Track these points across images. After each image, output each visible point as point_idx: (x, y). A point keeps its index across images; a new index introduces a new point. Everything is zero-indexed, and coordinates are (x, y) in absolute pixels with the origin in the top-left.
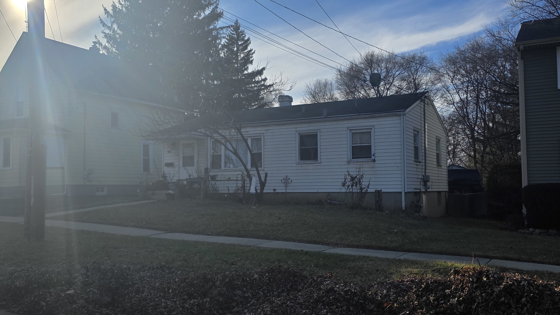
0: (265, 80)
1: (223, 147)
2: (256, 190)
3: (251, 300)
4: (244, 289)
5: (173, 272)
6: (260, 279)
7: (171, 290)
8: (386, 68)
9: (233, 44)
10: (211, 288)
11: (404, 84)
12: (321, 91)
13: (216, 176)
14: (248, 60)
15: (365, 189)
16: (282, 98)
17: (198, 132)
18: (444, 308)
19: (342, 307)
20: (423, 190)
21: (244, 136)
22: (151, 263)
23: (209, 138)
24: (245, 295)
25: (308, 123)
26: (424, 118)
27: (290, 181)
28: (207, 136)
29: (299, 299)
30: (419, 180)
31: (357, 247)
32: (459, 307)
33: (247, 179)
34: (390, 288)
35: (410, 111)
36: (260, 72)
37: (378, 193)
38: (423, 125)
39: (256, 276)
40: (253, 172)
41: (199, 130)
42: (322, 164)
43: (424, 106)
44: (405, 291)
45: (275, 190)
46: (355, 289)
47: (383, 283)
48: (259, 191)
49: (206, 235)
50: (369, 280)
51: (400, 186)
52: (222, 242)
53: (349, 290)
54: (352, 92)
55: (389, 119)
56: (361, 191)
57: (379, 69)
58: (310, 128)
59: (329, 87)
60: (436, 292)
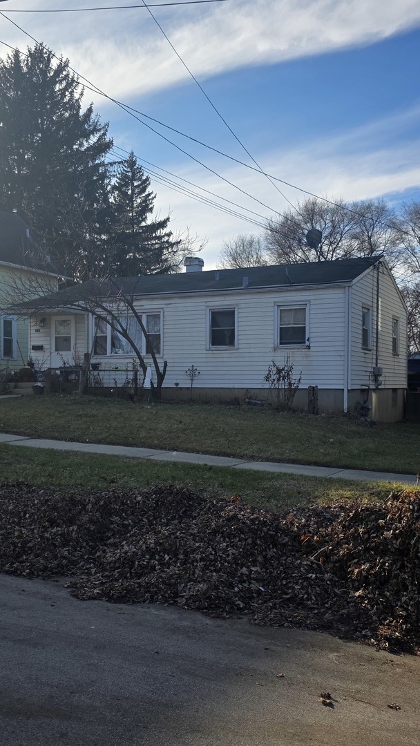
0: (169, 235)
1: (109, 327)
2: (152, 384)
3: (132, 528)
4: (124, 514)
5: (34, 491)
6: (144, 502)
7: (27, 515)
8: (332, 221)
9: (126, 185)
10: (80, 512)
11: (355, 244)
12: (245, 250)
13: (99, 364)
14: (146, 208)
15: (295, 385)
16: (190, 261)
17: (76, 305)
18: (376, 543)
19: (246, 540)
20: (372, 387)
21: (137, 311)
22: (6, 478)
23: (90, 314)
24: (125, 522)
25: (222, 295)
26: (378, 291)
27: (197, 373)
28: (86, 309)
29: (192, 529)
30: (368, 374)
31: (279, 461)
32: (394, 542)
33: (140, 369)
34: (310, 516)
35: (358, 282)
36: (163, 224)
37: (313, 390)
38: (375, 301)
39: (139, 498)
40: (148, 360)
41: (77, 303)
42: (240, 351)
43: (378, 274)
44: (329, 520)
45: (177, 384)
46: (265, 517)
47: (304, 510)
48: (155, 385)
49: (82, 442)
50: (287, 505)
51: (342, 382)
52: (103, 452)
53: (257, 518)
54: (287, 254)
55: (330, 291)
56: (290, 387)
57: (323, 222)
58: (226, 303)
59: (255, 245)
60: (367, 522)
